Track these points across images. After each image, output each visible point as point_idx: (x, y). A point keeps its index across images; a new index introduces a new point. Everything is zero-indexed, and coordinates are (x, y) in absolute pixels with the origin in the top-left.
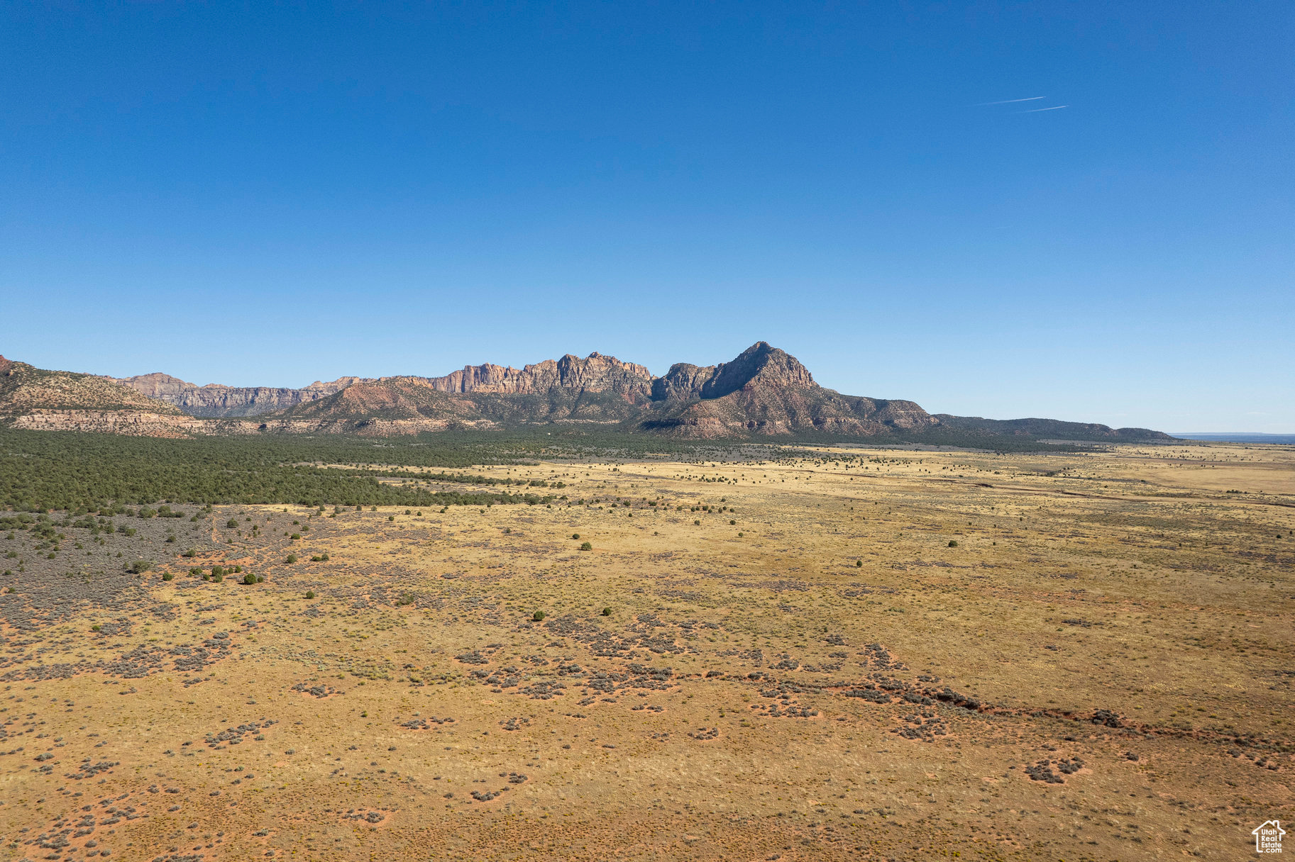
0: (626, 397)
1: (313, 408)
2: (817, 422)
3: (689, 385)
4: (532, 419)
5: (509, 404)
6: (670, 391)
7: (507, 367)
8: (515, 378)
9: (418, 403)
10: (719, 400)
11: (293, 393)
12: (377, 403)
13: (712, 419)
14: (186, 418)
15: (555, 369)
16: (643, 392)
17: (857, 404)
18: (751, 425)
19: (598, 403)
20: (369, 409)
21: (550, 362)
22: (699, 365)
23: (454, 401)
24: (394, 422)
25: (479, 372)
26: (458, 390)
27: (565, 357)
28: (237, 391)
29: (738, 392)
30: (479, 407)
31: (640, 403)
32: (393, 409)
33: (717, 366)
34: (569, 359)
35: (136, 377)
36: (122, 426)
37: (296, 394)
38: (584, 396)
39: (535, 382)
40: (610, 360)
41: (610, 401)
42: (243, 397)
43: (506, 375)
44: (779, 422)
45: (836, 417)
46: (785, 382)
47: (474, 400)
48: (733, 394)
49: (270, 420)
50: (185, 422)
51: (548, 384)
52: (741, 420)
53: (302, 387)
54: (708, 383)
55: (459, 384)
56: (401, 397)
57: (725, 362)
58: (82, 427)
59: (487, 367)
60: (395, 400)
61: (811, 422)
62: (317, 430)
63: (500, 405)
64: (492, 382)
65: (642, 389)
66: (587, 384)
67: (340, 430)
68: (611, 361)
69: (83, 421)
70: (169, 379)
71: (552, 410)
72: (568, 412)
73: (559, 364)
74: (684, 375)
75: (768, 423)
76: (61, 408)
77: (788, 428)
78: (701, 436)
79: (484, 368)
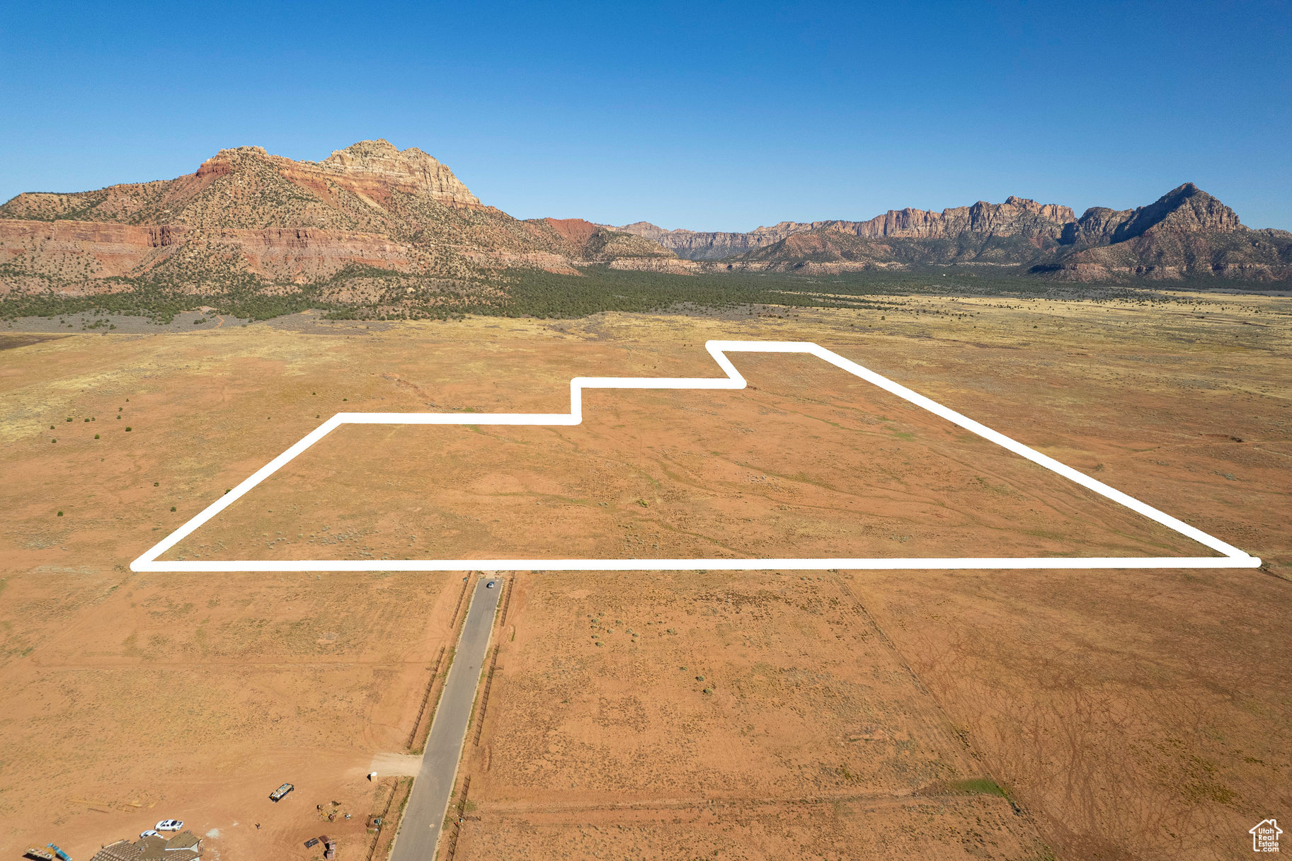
0: (1034, 242)
1: (764, 253)
2: (1216, 267)
3: (1101, 229)
4: (939, 261)
5: (920, 248)
6: (1079, 236)
7: (927, 210)
8: (929, 224)
9: (841, 249)
10: (1112, 246)
11: (743, 237)
12: (810, 249)
13: (1092, 264)
14: (687, 262)
15: (967, 215)
16: (1052, 236)
17: (1287, 249)
18: (1139, 270)
19: (1003, 247)
20: (805, 253)
21: (963, 209)
22: (1116, 210)
23: (873, 245)
24: (823, 264)
25: (901, 216)
26: (881, 233)
27: (977, 203)
28: (700, 235)
29: (1136, 239)
30: (894, 250)
31: (1047, 246)
32: (822, 253)
33: (1135, 210)
34: (981, 205)
35: (628, 226)
36: (660, 267)
37: (745, 238)
38: (992, 240)
39: (946, 228)
40: (1024, 205)
41: (1016, 245)
42: (704, 241)
43: (926, 219)
44: (1170, 268)
45: (1241, 263)
46: (1194, 227)
47: (890, 244)
48: (1131, 241)
49: (735, 262)
50: (687, 264)
51: (959, 229)
52: (1130, 265)
53: (749, 232)
54: (1121, 226)
55: (881, 227)
56: (829, 243)
57: (1144, 204)
58: (640, 268)
59: (908, 211)
60: (824, 246)
61: (1211, 268)
62: (766, 269)
63: (912, 248)
65: (1052, 233)
66: (996, 229)
67: (783, 270)
69: (640, 264)
70: (651, 226)
71: (959, 253)
72: (973, 255)
73: (972, 210)
74: (1096, 220)
75: (1157, 269)
76: (628, 256)
77: (1181, 273)
78: (1077, 280)
79: (905, 213)
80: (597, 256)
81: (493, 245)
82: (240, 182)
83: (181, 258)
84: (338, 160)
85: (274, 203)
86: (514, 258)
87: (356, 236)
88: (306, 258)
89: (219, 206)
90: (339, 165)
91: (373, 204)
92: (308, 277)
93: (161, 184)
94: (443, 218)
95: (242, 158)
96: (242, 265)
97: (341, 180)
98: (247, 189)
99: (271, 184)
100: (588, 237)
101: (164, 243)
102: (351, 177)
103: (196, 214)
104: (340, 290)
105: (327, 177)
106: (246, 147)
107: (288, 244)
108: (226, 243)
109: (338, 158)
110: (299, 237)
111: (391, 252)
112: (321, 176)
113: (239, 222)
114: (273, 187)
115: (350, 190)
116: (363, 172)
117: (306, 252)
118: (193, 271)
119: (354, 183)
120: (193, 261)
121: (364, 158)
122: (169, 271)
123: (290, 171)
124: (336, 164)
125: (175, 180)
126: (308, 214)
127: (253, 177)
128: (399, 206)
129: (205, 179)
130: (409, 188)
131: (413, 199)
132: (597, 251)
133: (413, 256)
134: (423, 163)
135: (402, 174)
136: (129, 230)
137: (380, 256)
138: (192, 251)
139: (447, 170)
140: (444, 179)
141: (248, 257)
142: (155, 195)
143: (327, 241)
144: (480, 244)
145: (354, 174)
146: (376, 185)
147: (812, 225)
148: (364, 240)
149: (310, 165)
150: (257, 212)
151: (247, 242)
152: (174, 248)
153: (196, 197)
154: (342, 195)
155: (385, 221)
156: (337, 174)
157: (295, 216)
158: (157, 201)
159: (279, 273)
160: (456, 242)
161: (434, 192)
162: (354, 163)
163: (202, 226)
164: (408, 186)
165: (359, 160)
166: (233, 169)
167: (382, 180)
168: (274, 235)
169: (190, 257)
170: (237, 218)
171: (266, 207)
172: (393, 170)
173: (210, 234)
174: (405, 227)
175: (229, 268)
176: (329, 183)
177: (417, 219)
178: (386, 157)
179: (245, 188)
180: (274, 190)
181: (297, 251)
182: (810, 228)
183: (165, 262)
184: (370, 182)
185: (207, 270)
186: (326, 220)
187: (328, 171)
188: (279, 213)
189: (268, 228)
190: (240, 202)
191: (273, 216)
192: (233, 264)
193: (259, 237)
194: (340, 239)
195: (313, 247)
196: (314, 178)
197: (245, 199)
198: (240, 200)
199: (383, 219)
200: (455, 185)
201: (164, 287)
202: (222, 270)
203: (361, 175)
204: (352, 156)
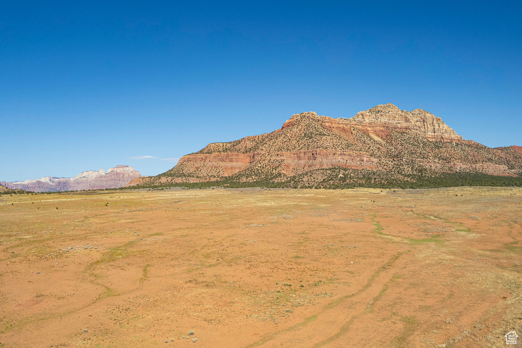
81: (450, 159)
82: (296, 129)
84: (361, 116)
85: (308, 138)
87: (344, 153)
88: (314, 165)
89: (281, 141)
90: (360, 119)
91: (377, 139)
93: (266, 135)
95: (301, 118)
96: (280, 169)
97: (360, 127)
99: (311, 129)
103: (269, 146)
105: (352, 126)
107: (308, 158)
108: (278, 159)
109: (361, 115)
110: (313, 154)
111: (367, 161)
112: (349, 125)
113: (287, 149)
115: (366, 133)
116: (374, 122)
117: (315, 162)
119: (369, 129)
121: (377, 114)
123: (330, 123)
124: (359, 119)
127: (304, 127)
130: (404, 130)
131: (405, 135)
133: (381, 163)
134: (423, 117)
135: (399, 121)
136: (241, 156)
137: (359, 163)
138: (260, 163)
140: (437, 126)
143: (327, 156)
145: (370, 124)
146: (382, 129)
148: (350, 155)
149: (343, 120)
150: (298, 143)
151: (288, 158)
152: (255, 163)
154: (358, 134)
156: (358, 124)
157: (315, 144)
161: (429, 133)
162: (370, 118)
163: (270, 151)
164: (403, 128)
165: (374, 115)
166: (295, 123)
167: (386, 126)
168: (302, 154)
170: (287, 146)
172: (394, 120)
173: (272, 155)
174: (393, 150)
176: (352, 129)
178: (390, 113)
179: (297, 132)
181: (311, 161)
184: (378, 127)
186: (330, 145)
187: (353, 123)
188: (308, 143)
189: (300, 151)
191: (305, 145)
193: (295, 156)
195: (319, 159)
197: (295, 137)
198: (293, 138)
199: (380, 146)
200: (444, 128)
203: (374, 123)
204: (370, 114)
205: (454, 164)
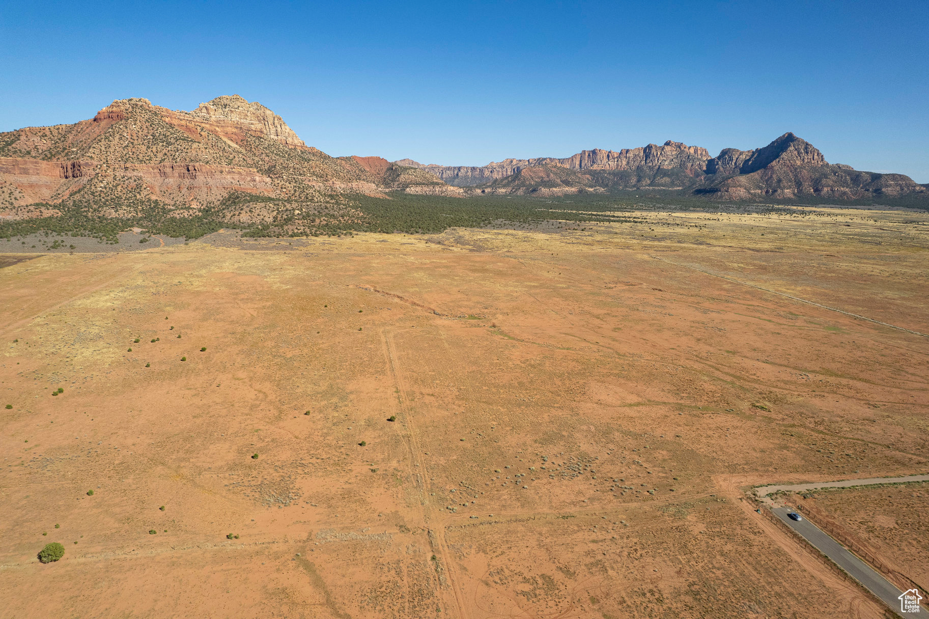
0: (688, 171)
1: (506, 181)
2: (816, 190)
3: (733, 164)
4: (626, 186)
5: (611, 177)
6: (719, 168)
7: (608, 151)
8: (616, 160)
9: (560, 178)
10: (748, 176)
12: (539, 178)
13: (739, 188)
14: (456, 188)
15: (642, 154)
16: (700, 168)
17: (856, 177)
18: (767, 192)
19: (669, 176)
20: (536, 182)
21: (639, 149)
22: (742, 150)
23: (579, 175)
24: (550, 189)
25: (591, 155)
26: (577, 166)
27: (649, 145)
28: (449, 169)
29: (762, 170)
30: (594, 179)
31: (697, 175)
32: (548, 181)
33: (754, 150)
34: (651, 147)
36: (442, 192)
37: (481, 170)
38: (660, 171)
39: (628, 163)
41: (677, 175)
42: (452, 173)
43: (608, 156)
44: (788, 190)
45: (832, 187)
46: (799, 163)
47: (590, 175)
49: (486, 188)
50: (458, 190)
51: (637, 164)
52: (761, 188)
53: (484, 166)
54: (746, 161)
55: (578, 163)
56: (551, 174)
57: (761, 147)
58: (428, 193)
59: (596, 151)
60: (548, 176)
61: (812, 190)
62: (510, 193)
63: (606, 177)
64: (599, 161)
65: (700, 166)
66: (662, 163)
67: (522, 193)
68: (680, 147)
69: (427, 190)
71: (639, 181)
72: (649, 182)
73: (645, 150)
74: (730, 157)
75: (779, 191)
76: (417, 184)
77: (794, 194)
78: (730, 199)
79: (594, 152)
80: (394, 184)
81: (326, 177)
82: (134, 126)
83: (93, 187)
84: (204, 110)
85: (164, 144)
86: (343, 186)
87: (233, 170)
88: (196, 187)
89: (120, 145)
90: (205, 114)
91: (234, 145)
92: (200, 203)
94: (286, 156)
95: (133, 108)
96: (146, 193)
97: (208, 126)
98: (140, 133)
99: (159, 128)
100: (385, 170)
101: (75, 175)
102: (215, 124)
103: (101, 152)
104: (240, 213)
105: (197, 124)
106: (135, 99)
107: (180, 176)
108: (129, 175)
109: (204, 108)
110: (188, 170)
111: (260, 182)
112: (193, 123)
113: (138, 159)
114: (162, 131)
115: (215, 133)
117: (196, 183)
118: (106, 198)
119: (217, 129)
120: (104, 190)
121: (224, 109)
122: (85, 198)
123: (169, 118)
124: (203, 114)
125: (75, 124)
126: (194, 153)
127: (144, 123)
128: (253, 147)
129: (103, 123)
130: (259, 133)
131: (263, 142)
132: (393, 180)
133: (277, 185)
134: (263, 114)
135: (252, 122)
137: (252, 185)
138: (101, 182)
139: (280, 119)
140: (279, 126)
141: (149, 187)
142: (60, 136)
143: (212, 174)
144: (317, 176)
145: (217, 122)
146: (234, 130)
147: (529, 161)
148: (240, 173)
149: (184, 114)
150: (152, 151)
151: (146, 174)
152: (85, 179)
153: (99, 138)
154: (210, 137)
155: (245, 158)
156: (204, 121)
157: (184, 154)
158: (63, 141)
159: (175, 199)
160: (301, 175)
161: (272, 136)
162: (216, 113)
163: (107, 161)
164: (258, 131)
165: (220, 110)
166: (127, 116)
167: (239, 127)
168: (168, 169)
169: (101, 187)
170: (135, 155)
171: (159, 147)
172: (246, 119)
173: (114, 168)
175: (135, 196)
176: (199, 128)
177: (268, 156)
178: (240, 108)
179: (138, 131)
180: (162, 133)
181: (188, 181)
182: (527, 163)
183: (79, 191)
184: (230, 128)
185: (116, 197)
186: (209, 157)
187: (197, 119)
188: (170, 152)
189: (162, 164)
190: (136, 142)
191: (166, 154)
192: (138, 193)
193: (156, 171)
194: (221, 172)
195: (201, 179)
196: (188, 124)
197: (139, 140)
198: (136, 141)
199: (243, 157)
200: (287, 131)
201: (86, 211)
202: (130, 197)
203: (222, 122)
204: (215, 107)
205: (333, 183)
